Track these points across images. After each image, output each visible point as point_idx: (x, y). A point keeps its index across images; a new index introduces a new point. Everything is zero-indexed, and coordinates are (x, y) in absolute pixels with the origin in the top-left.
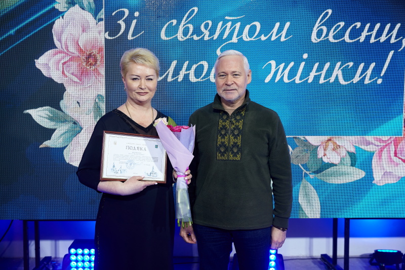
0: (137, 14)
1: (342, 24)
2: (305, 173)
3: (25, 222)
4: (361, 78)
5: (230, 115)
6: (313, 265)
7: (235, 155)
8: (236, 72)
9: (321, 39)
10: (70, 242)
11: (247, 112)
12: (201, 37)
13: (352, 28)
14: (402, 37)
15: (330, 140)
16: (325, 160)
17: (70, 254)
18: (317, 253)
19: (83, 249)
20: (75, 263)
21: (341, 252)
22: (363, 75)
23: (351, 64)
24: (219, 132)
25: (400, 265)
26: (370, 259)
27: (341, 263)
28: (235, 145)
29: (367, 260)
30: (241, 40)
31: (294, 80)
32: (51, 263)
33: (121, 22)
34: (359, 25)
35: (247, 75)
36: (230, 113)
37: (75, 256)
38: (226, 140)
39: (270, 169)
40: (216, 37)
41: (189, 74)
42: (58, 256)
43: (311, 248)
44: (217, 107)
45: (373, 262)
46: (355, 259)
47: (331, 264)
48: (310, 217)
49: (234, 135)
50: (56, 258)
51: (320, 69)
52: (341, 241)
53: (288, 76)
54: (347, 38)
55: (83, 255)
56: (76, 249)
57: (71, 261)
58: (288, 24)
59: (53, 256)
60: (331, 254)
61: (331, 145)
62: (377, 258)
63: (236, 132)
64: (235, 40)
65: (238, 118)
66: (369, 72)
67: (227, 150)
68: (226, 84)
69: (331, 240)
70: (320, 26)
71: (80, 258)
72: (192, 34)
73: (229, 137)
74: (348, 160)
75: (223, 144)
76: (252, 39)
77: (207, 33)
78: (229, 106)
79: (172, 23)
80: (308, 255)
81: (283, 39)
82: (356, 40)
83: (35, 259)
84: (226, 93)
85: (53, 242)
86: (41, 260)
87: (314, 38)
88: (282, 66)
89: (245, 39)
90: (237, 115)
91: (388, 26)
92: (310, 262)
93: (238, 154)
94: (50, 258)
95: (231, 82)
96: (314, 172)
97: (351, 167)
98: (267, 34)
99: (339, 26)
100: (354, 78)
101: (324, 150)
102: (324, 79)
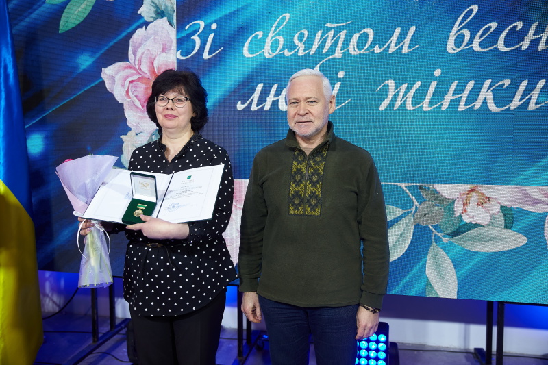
0: (214, 26)
1: (494, 25)
2: (435, 235)
5: (307, 155)
6: (464, 361)
7: (313, 208)
8: (311, 98)
9: (462, 48)
12: (293, 52)
13: (510, 30)
15: (473, 190)
16: (466, 219)
18: (471, 346)
22: (527, 98)
23: (507, 82)
24: (292, 177)
28: (313, 195)
30: (347, 54)
31: (421, 107)
33: (196, 38)
34: (520, 25)
36: (308, 152)
38: (301, 189)
40: (313, 50)
41: (278, 101)
43: (466, 337)
48: (442, 297)
49: (311, 182)
51: (459, 90)
53: (413, 102)
54: (501, 45)
58: (412, 30)
61: (474, 198)
63: (315, 179)
64: (338, 54)
66: (536, 93)
67: (301, 201)
70: (459, 30)
72: (283, 48)
73: (306, 185)
74: (501, 219)
75: (297, 194)
76: (362, 52)
77: (301, 46)
78: (306, 143)
79: (257, 35)
81: (405, 50)
82: (513, 48)
84: (299, 125)
87: (451, 47)
88: (404, 87)
89: (352, 52)
90: (317, 155)
93: (317, 207)
96: (449, 235)
97: (505, 230)
98: (383, 45)
99: (490, 28)
100: (511, 101)
101: (464, 204)
102: (466, 105)
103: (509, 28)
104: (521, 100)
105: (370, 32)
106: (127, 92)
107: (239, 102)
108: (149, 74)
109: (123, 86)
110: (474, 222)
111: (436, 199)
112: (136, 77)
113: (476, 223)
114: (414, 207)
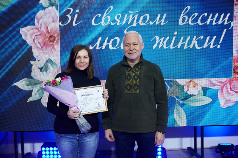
0: (77, 11)
1: (196, 14)
2: (177, 100)
3: (15, 133)
4: (208, 45)
5: (132, 68)
6: (183, 153)
7: (136, 90)
8: (135, 43)
9: (184, 23)
10: (42, 144)
11: (142, 66)
12: (115, 23)
13: (202, 17)
14: (230, 21)
15: (191, 81)
16: (189, 93)
17: (42, 151)
18: (185, 147)
19: (49, 148)
20: (45, 156)
21: (199, 146)
22: (209, 43)
23: (202, 37)
24: (126, 77)
25: (233, 152)
26: (215, 149)
27: (199, 152)
28: (136, 85)
29: (214, 150)
30: (138, 25)
31: (170, 47)
32: (31, 156)
33: (68, 16)
34: (206, 14)
35: (141, 44)
36: (132, 66)
37: (45, 152)
38: (130, 82)
39: (155, 98)
40: (124, 23)
41: (109, 44)
42: (34, 152)
43: (181, 143)
44: (125, 63)
45: (217, 151)
46: (207, 149)
47: (194, 152)
48: (181, 126)
49: (135, 79)
50: (33, 153)
51: (184, 40)
52: (199, 139)
53: (166, 45)
54: (199, 22)
55: (49, 151)
56: (45, 148)
57: (42, 155)
58: (165, 15)
59: (32, 152)
60: (193, 147)
61: (192, 84)
62: (220, 148)
63: (136, 78)
64: (135, 24)
65: (137, 69)
66: (213, 41)
67: (131, 87)
68: (130, 50)
69: (193, 139)
70: (183, 16)
71: (47, 153)
72: (110, 22)
73: (132, 81)
74: (202, 92)
75: (129, 84)
76: (145, 24)
77: (118, 21)
78: (132, 62)
79: (98, 15)
80: (180, 148)
81: (162, 24)
82: (204, 23)
83: (21, 154)
84: (130, 55)
85: (32, 144)
86: (25, 154)
87: (180, 23)
88: (162, 39)
89: (141, 24)
90: (136, 68)
91: (223, 15)
92: (181, 152)
93: (138, 90)
94: (30, 153)
95: (133, 48)
96: (182, 100)
97: (204, 96)
98: (154, 21)
99: (195, 15)
100: (204, 45)
101: (188, 87)
102: (187, 46)
103: (202, 16)
104: (207, 44)
105: (148, 15)
106: (34, 40)
107: (91, 46)
108: (45, 32)
109: (32, 37)
110: (192, 94)
111: (177, 85)
112: (38, 34)
113: (193, 95)
114: (168, 89)
